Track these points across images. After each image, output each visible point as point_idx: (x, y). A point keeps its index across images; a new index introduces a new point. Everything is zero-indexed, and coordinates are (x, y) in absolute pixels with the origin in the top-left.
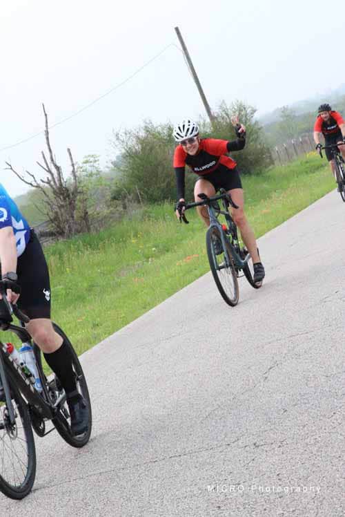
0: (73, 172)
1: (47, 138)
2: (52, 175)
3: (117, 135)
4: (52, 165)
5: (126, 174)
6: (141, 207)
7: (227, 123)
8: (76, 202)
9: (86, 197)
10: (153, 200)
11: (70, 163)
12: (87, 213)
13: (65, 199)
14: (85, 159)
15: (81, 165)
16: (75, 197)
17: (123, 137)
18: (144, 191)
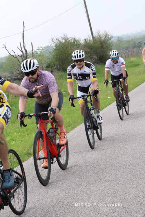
0: (32, 53)
1: (23, 37)
2: (23, 53)
3: (53, 39)
4: (24, 49)
5: (54, 57)
6: (59, 73)
7: (99, 40)
10: (64, 70)
11: (32, 49)
14: (38, 48)
15: (36, 50)
17: (55, 41)
18: (61, 66)
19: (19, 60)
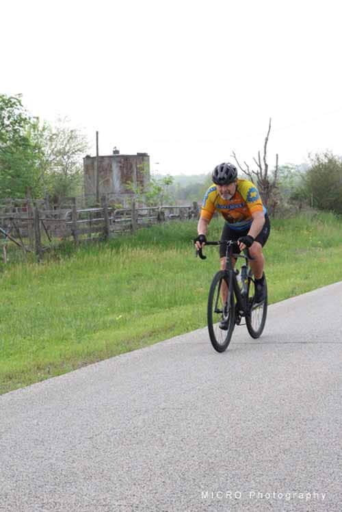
0: (276, 171)
1: (266, 143)
2: (261, 169)
4: (263, 162)
6: (312, 210)
8: (272, 194)
9: (277, 192)
10: (321, 208)
11: (275, 165)
12: (276, 203)
13: (265, 188)
14: (285, 165)
15: (281, 168)
16: (271, 189)
17: (313, 157)
18: (317, 199)
19: (254, 179)
